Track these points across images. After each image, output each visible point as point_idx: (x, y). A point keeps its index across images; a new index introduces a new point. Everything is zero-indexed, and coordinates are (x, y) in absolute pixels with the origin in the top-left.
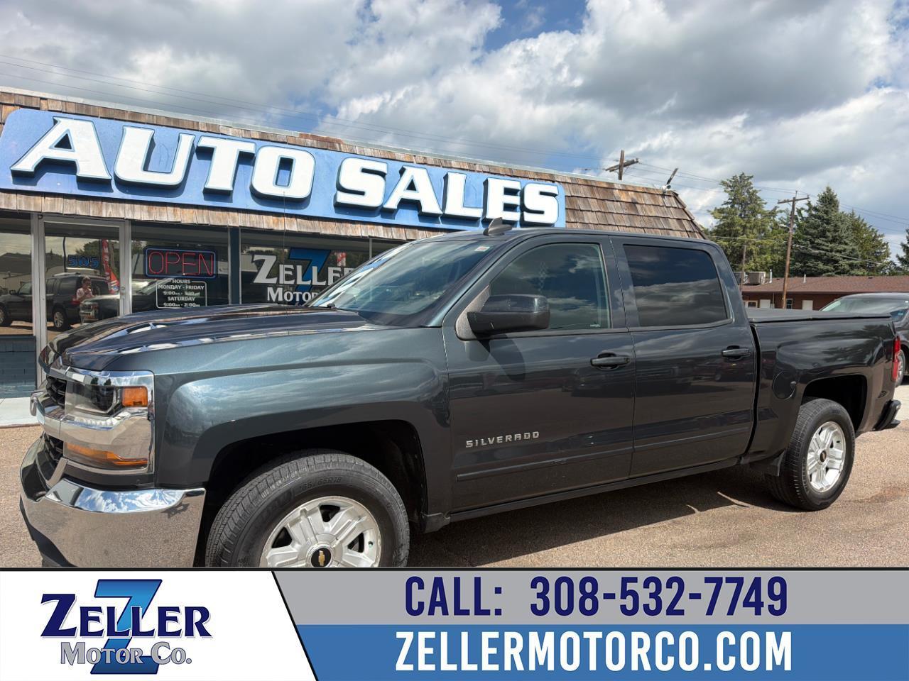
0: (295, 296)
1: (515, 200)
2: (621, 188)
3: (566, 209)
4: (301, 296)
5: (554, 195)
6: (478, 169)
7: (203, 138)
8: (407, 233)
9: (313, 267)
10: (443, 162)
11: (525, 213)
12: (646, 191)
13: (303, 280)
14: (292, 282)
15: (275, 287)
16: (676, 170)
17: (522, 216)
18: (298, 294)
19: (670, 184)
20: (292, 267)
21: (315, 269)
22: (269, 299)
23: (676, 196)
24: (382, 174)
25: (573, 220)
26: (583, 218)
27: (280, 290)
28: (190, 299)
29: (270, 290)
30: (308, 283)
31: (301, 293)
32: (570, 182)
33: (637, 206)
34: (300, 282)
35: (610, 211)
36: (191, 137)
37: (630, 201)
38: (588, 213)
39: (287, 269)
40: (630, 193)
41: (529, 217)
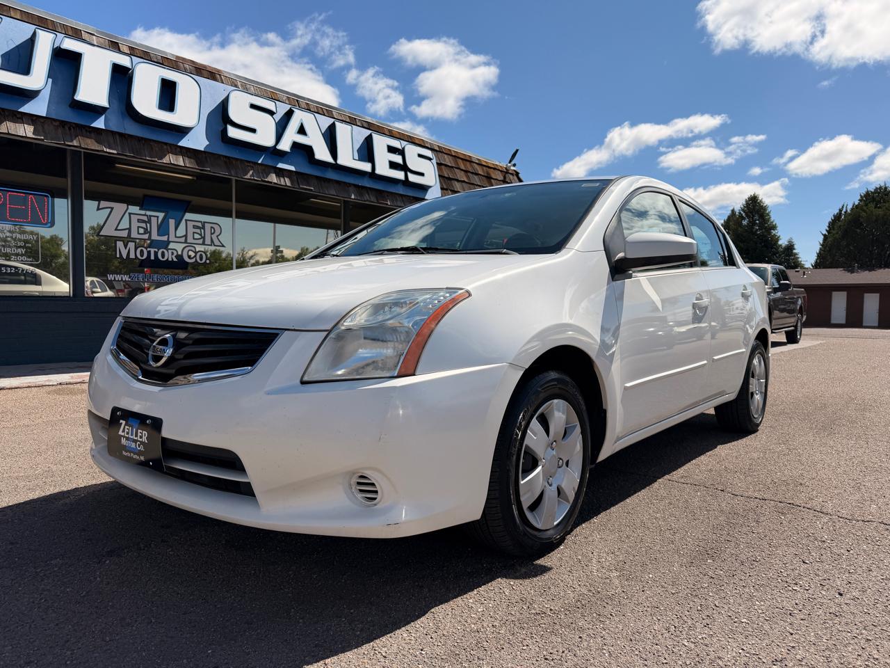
0: (149, 253)
1: (398, 159)
2: (477, 162)
3: (439, 176)
4: (156, 254)
5: (430, 159)
6: (359, 124)
7: (67, 39)
8: (299, 181)
9: (170, 220)
10: (325, 111)
11: (409, 174)
12: (496, 167)
13: (158, 235)
14: (146, 236)
15: (126, 241)
16: (517, 150)
17: (406, 176)
18: (152, 250)
19: (513, 163)
20: (145, 218)
21: (172, 222)
22: (118, 256)
23: (517, 174)
24: (271, 113)
25: (445, 187)
26: (453, 187)
27: (131, 245)
28: (19, 251)
29: (120, 244)
30: (165, 238)
31: (156, 250)
32: (438, 149)
33: (492, 181)
34: (155, 236)
35: (472, 182)
36: (51, 36)
37: (486, 175)
38: (456, 182)
39: (139, 221)
40: (485, 168)
41: (412, 178)
